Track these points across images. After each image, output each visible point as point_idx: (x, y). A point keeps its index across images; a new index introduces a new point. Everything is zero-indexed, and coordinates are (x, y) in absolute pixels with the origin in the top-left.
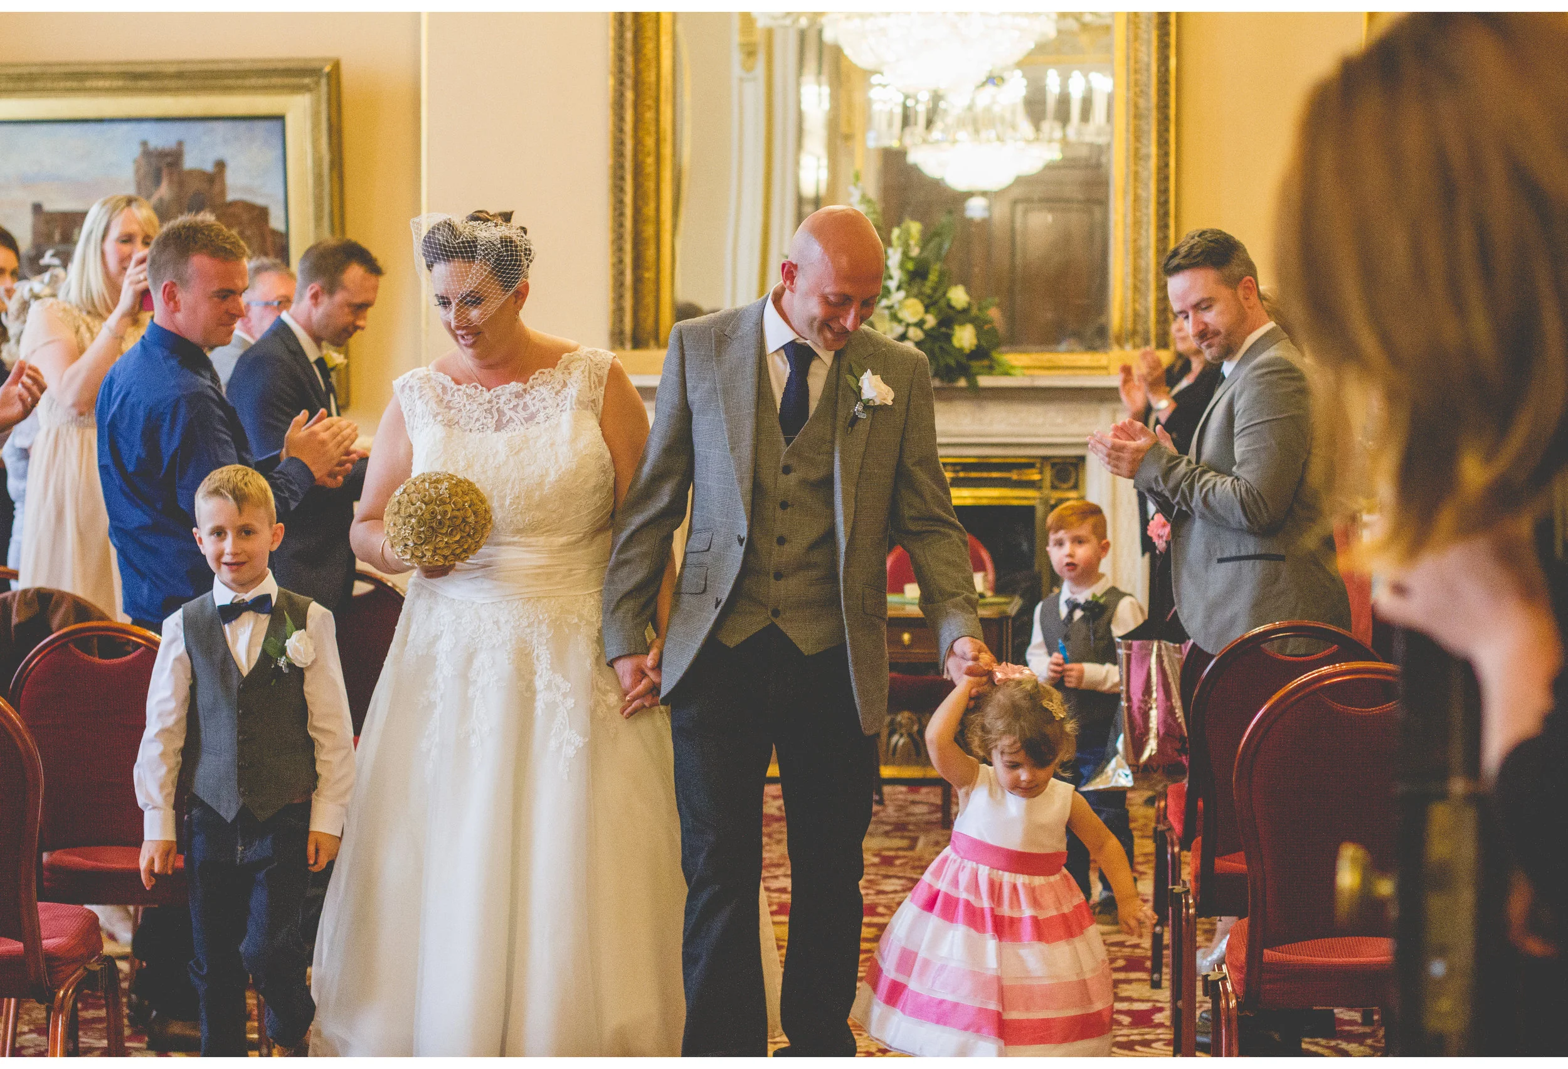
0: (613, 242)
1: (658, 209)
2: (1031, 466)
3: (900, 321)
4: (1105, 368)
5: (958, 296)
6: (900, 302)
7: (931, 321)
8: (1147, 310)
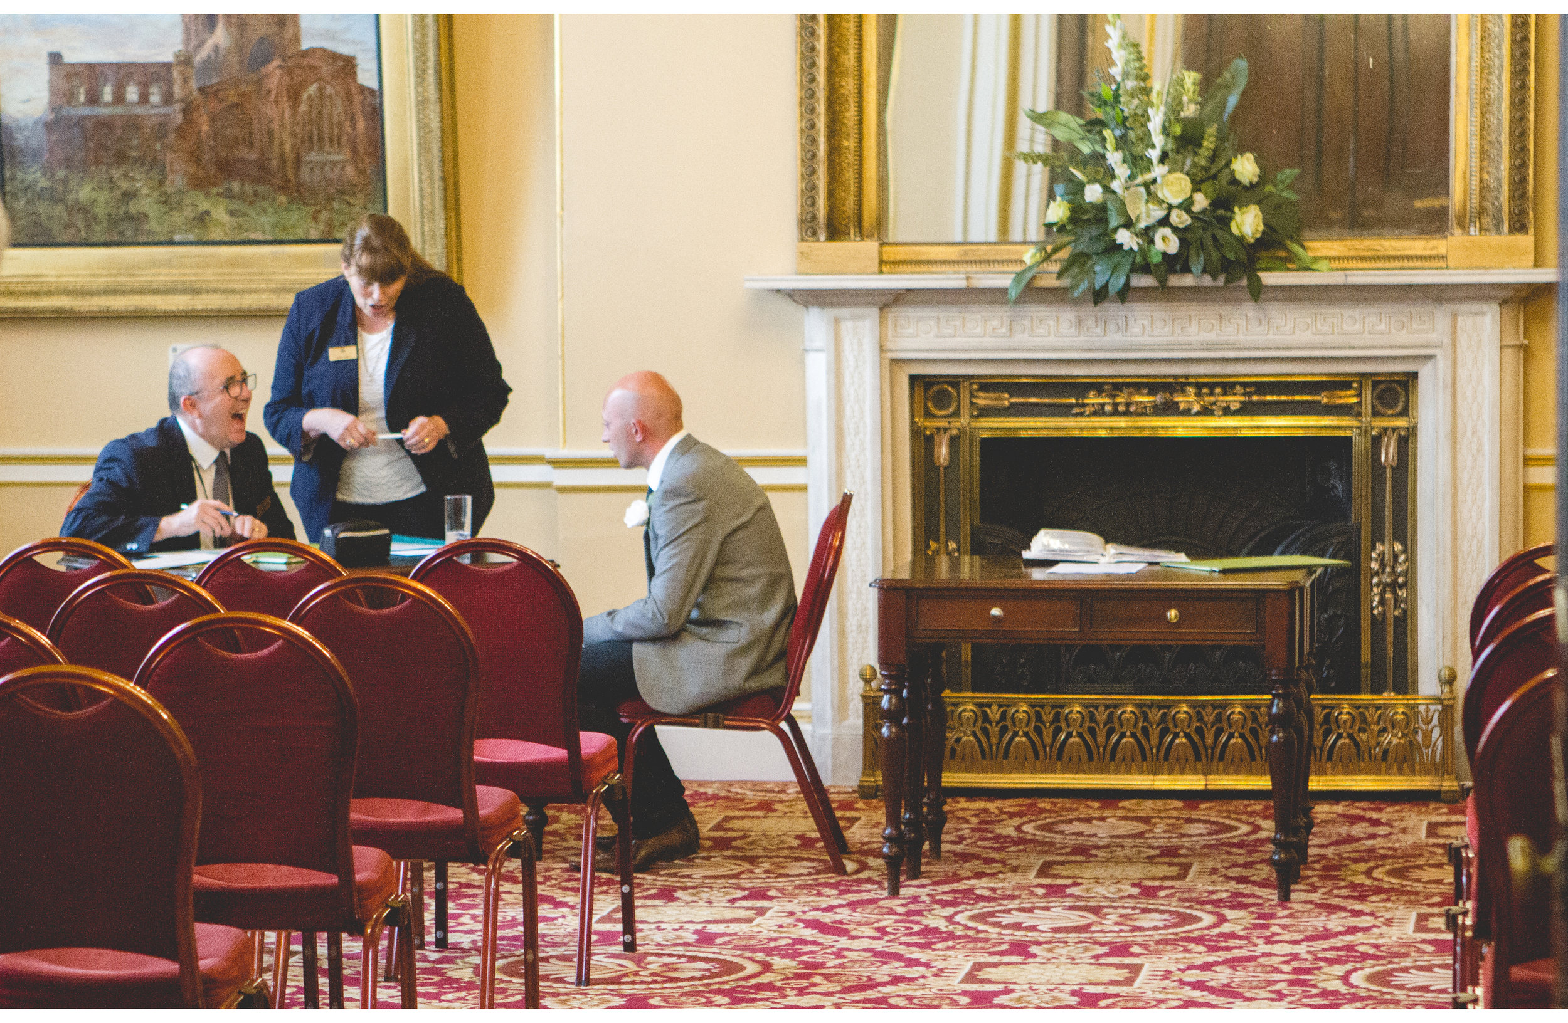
0: (802, 102)
1: (860, 58)
2: (1347, 386)
3: (1161, 202)
4: (1443, 258)
5: (1246, 168)
6: (1163, 177)
7: (1201, 202)
8: (1499, 180)
